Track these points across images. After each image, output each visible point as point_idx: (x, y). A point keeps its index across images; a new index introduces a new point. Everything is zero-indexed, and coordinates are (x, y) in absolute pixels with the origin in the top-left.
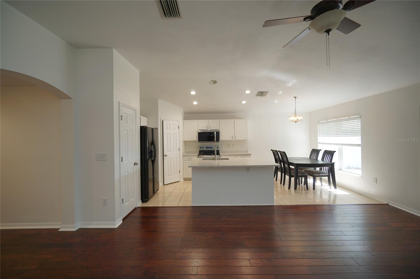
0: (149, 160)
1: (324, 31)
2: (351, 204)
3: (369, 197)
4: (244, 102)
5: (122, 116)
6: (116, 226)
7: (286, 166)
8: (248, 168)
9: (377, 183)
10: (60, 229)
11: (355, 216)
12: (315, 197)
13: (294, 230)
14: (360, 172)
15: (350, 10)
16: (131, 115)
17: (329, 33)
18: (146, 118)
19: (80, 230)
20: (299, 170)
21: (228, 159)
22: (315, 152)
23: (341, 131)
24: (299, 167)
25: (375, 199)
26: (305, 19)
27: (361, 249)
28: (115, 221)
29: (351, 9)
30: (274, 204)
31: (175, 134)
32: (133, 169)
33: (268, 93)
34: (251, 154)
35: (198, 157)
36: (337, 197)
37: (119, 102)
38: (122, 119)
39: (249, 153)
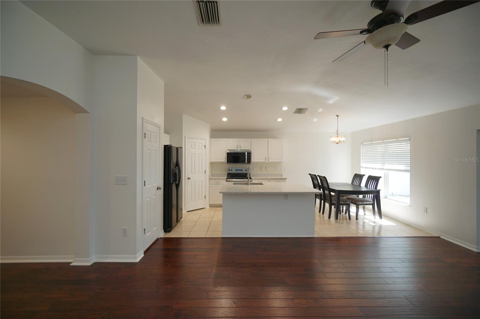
0: (173, 183)
1: (383, 46)
2: (399, 236)
3: (419, 229)
4: (280, 120)
5: (145, 134)
6: (138, 260)
7: (327, 192)
8: (286, 195)
9: (427, 213)
10: (72, 263)
11: (405, 250)
12: (357, 228)
13: (339, 265)
14: (408, 200)
15: (412, 24)
16: (154, 133)
17: (388, 48)
18: (169, 135)
19: (95, 264)
20: (341, 198)
21: (262, 184)
22: (358, 177)
23: (387, 155)
24: (341, 194)
25: (424, 231)
26: (361, 33)
27: (415, 287)
28: (136, 255)
29: (414, 23)
30: (314, 235)
31: (201, 155)
32: (156, 194)
33: (308, 110)
34: (287, 178)
35: (227, 182)
36: (383, 227)
37: (143, 118)
38: (145, 137)
39: (284, 177)
